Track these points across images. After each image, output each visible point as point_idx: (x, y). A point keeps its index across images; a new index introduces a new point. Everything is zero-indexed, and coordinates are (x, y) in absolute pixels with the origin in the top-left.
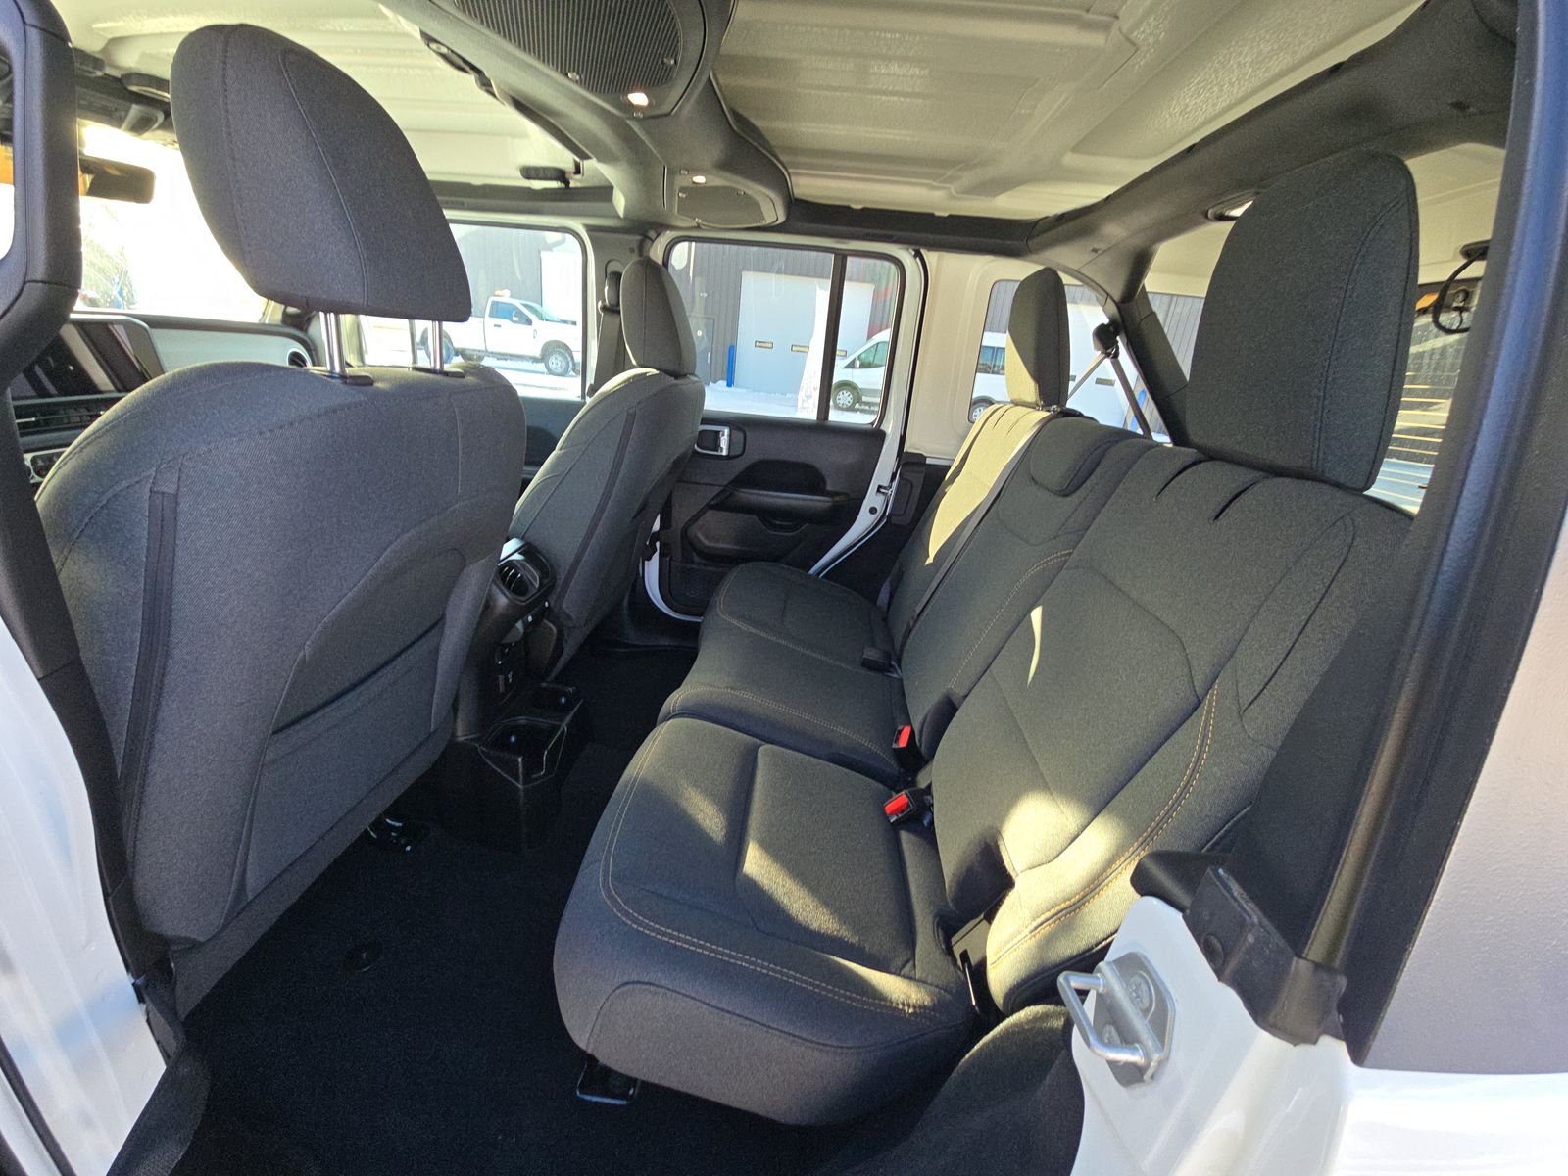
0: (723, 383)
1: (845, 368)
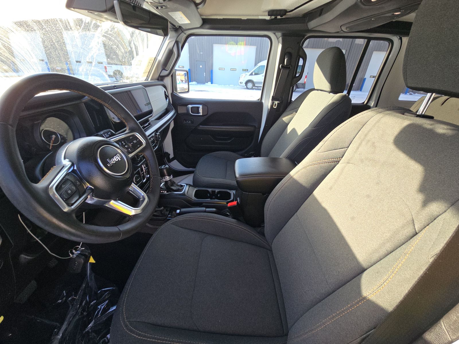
0: (210, 83)
1: (250, 75)
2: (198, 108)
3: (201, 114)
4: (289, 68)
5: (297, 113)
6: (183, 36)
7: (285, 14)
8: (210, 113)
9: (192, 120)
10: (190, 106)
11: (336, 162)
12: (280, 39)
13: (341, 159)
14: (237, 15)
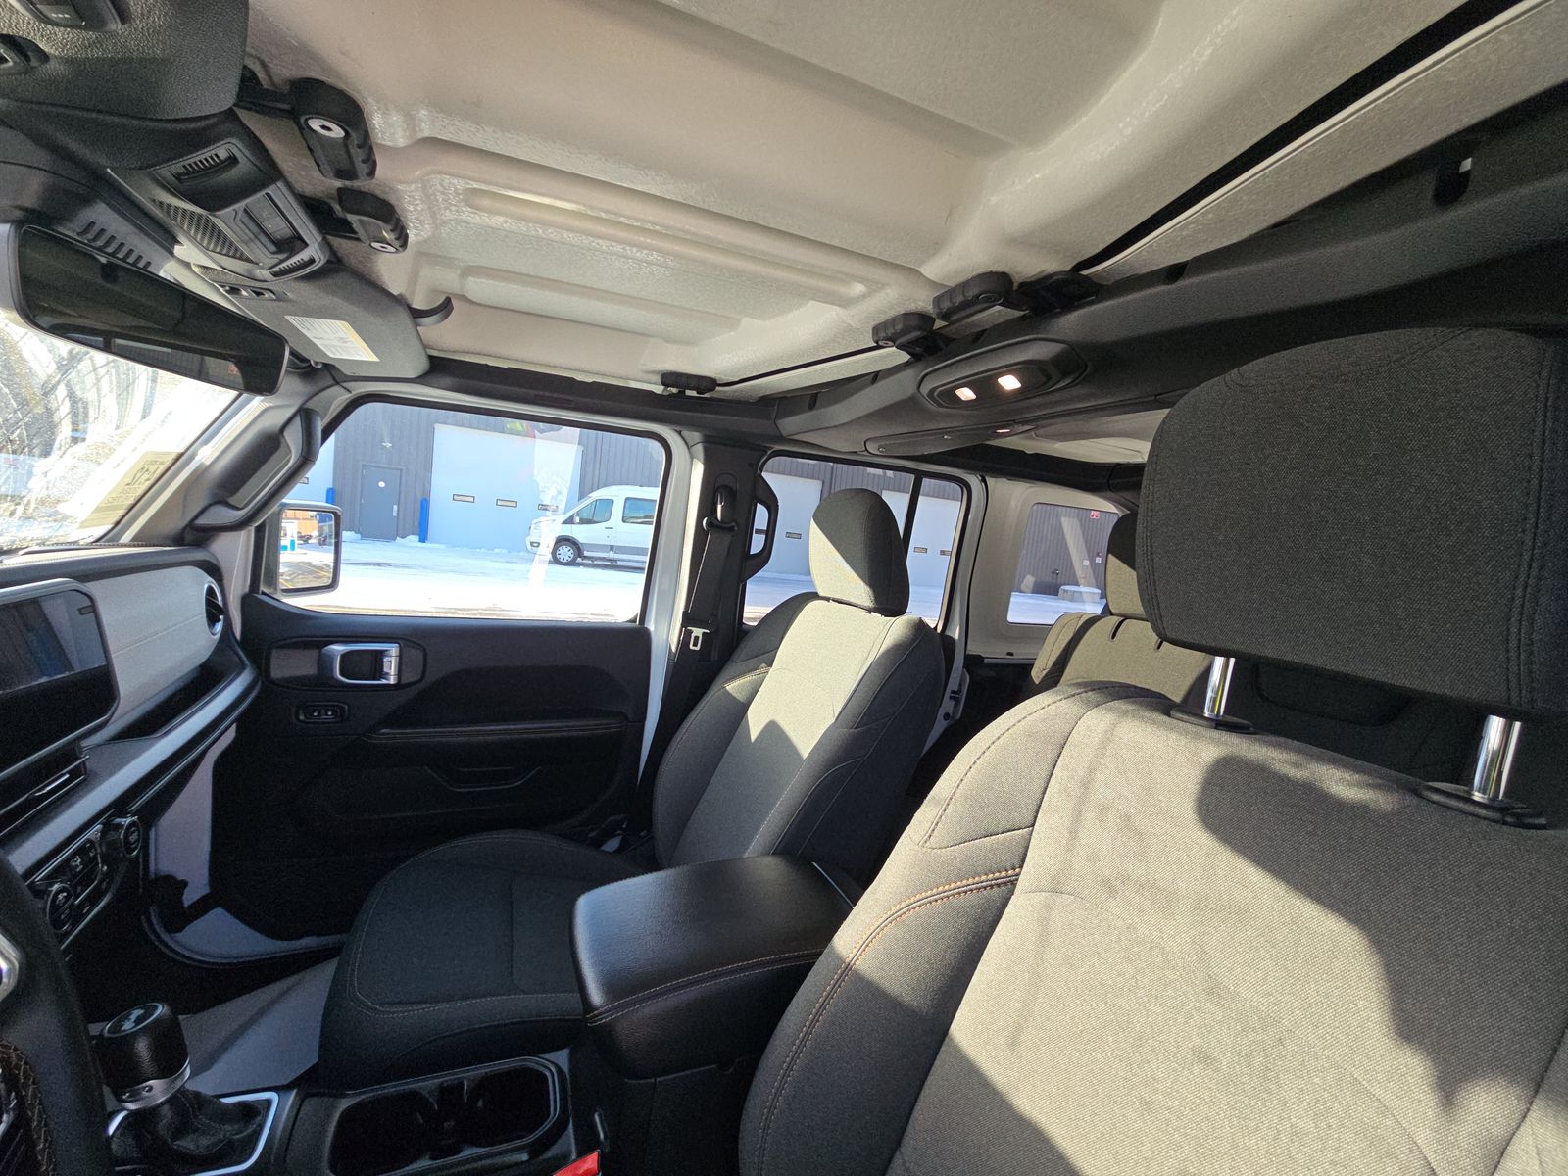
0: (413, 539)
1: (564, 523)
2: (379, 656)
3: (392, 681)
4: (731, 529)
5: (772, 670)
6: (339, 397)
7: (712, 389)
8: (432, 676)
9: (342, 709)
10: (338, 648)
11: (1005, 883)
12: (699, 449)
13: (1018, 870)
14: (561, 368)
